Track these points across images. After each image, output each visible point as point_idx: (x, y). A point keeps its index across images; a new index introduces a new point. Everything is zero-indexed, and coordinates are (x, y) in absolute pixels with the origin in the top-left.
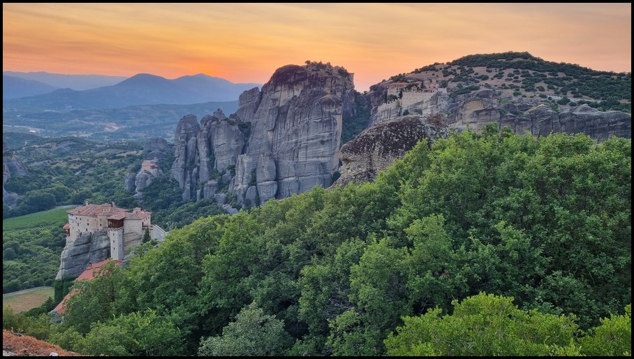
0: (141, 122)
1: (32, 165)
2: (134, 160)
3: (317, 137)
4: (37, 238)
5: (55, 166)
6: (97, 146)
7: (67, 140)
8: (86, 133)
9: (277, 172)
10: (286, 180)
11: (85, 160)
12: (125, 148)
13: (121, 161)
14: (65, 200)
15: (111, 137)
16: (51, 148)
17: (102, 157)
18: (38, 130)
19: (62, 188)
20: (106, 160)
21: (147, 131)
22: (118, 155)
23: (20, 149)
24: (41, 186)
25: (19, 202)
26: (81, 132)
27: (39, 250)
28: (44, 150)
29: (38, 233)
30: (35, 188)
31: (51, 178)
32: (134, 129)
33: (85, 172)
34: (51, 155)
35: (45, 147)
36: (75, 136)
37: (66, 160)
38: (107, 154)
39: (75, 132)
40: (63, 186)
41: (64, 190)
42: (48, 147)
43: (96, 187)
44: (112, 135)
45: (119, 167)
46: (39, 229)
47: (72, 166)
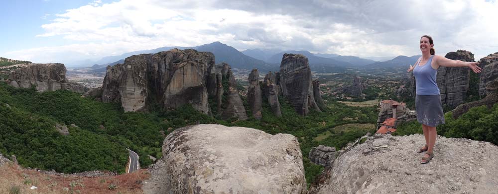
3: (461, 78)
9: (446, 91)
10: (449, 94)
44: (391, 76)
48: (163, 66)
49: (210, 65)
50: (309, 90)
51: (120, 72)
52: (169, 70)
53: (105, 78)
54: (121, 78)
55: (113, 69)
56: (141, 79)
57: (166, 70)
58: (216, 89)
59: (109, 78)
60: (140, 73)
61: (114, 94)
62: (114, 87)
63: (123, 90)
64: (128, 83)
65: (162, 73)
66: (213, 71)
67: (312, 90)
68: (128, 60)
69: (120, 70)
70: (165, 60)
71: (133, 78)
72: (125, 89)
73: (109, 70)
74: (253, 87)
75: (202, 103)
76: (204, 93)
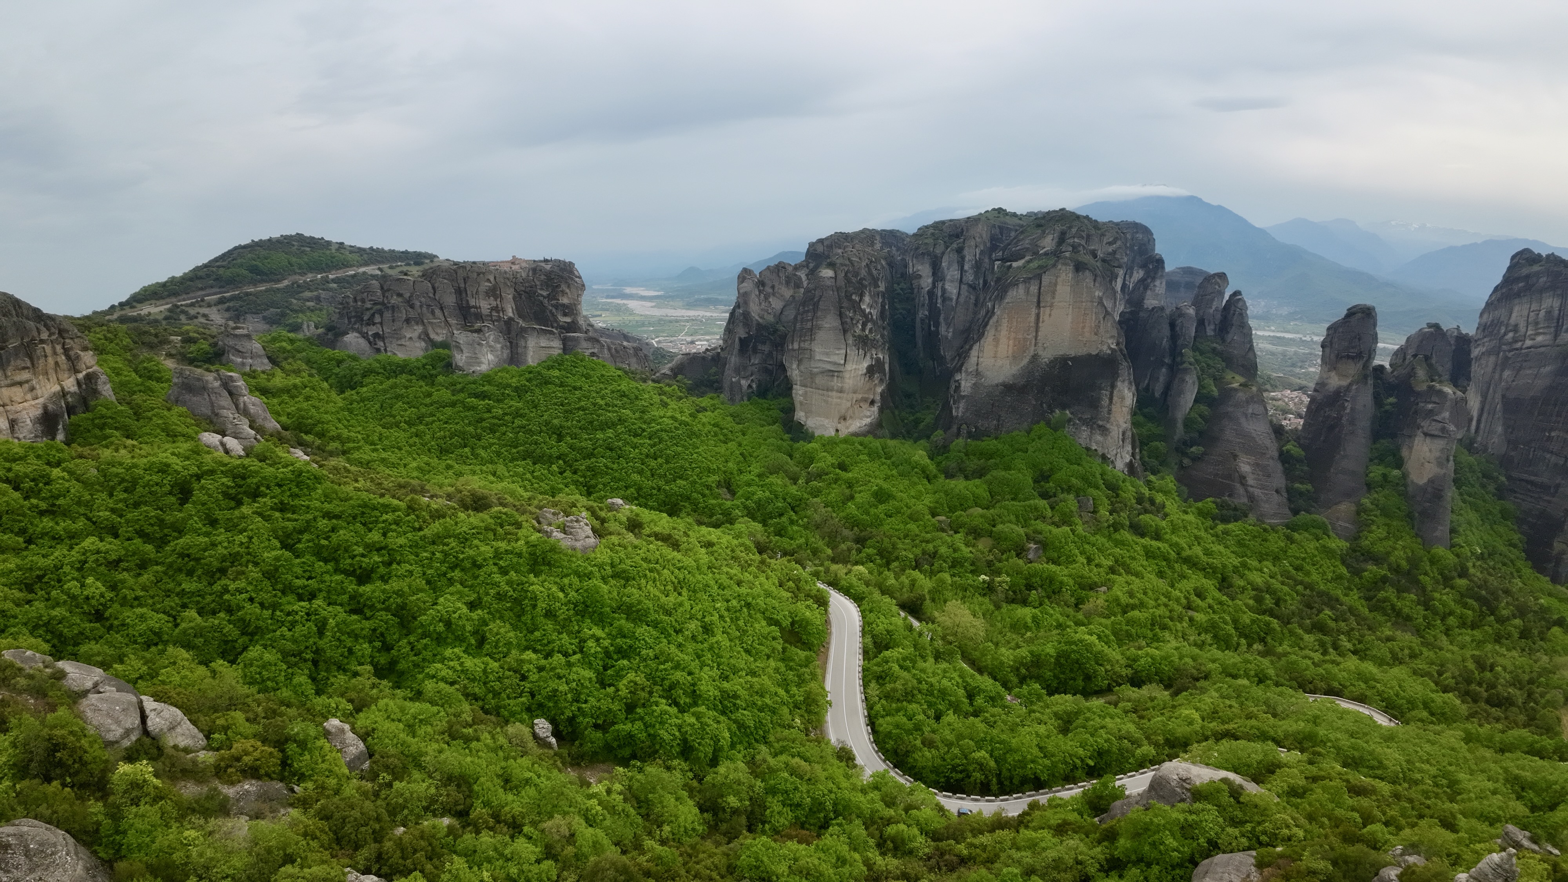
48: (952, 273)
51: (787, 293)
52: (973, 287)
53: (732, 314)
54: (790, 314)
55: (761, 284)
56: (867, 318)
57: (964, 287)
59: (746, 315)
60: (867, 299)
61: (766, 371)
62: (766, 348)
63: (800, 362)
64: (821, 335)
65: (945, 299)
66: (1156, 296)
68: (820, 249)
69: (788, 283)
70: (959, 251)
71: (841, 315)
72: (811, 358)
73: (748, 286)
74: (1340, 387)
75: (1108, 426)
76: (1119, 384)
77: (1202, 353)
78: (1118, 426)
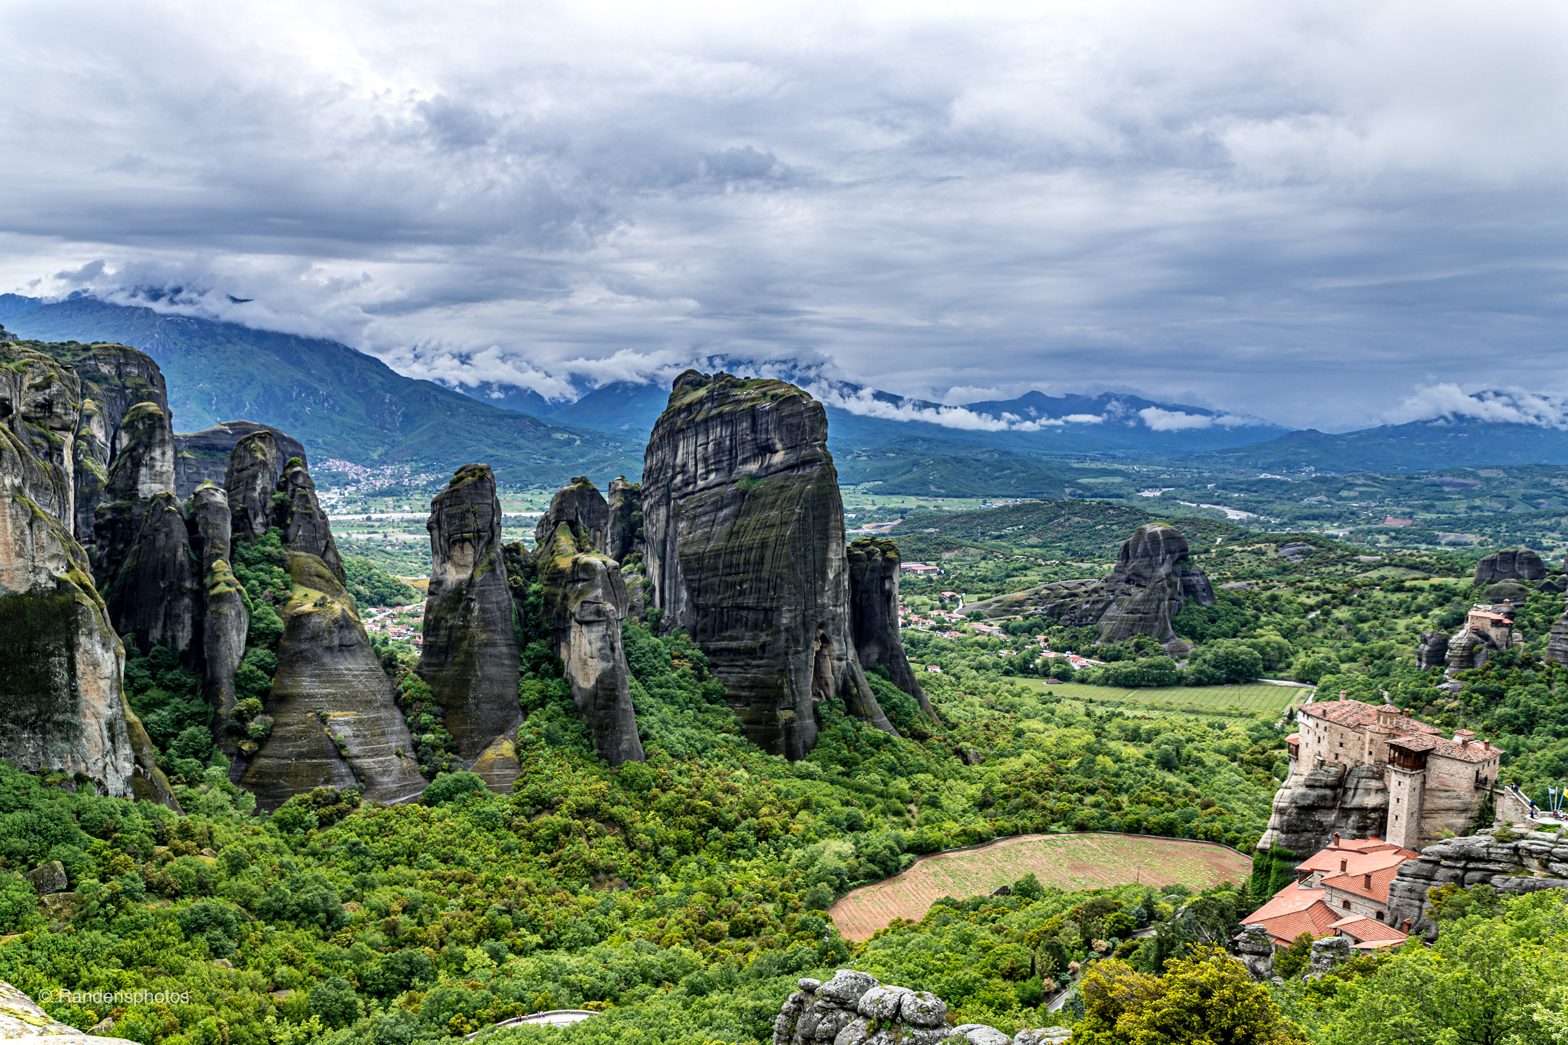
0: (1473, 508)
1: (1226, 586)
2: (1447, 600)
4: (1219, 738)
5: (1269, 593)
6: (1363, 558)
7: (1298, 540)
8: (1339, 527)
11: (1332, 587)
12: (1426, 569)
13: (1414, 598)
14: (1281, 670)
15: (1395, 538)
16: (1264, 554)
17: (1372, 585)
18: (1243, 515)
19: (1278, 643)
20: (1378, 594)
21: (1488, 531)
22: (1407, 584)
23: (1207, 551)
24: (1237, 631)
25: (1194, 658)
26: (1327, 525)
27: (1219, 764)
28: (1252, 557)
29: (1222, 727)
30: (1225, 635)
31: (1257, 618)
32: (1453, 525)
33: (1327, 613)
34: (1263, 568)
35: (1253, 552)
36: (1315, 531)
37: (1292, 584)
38: (1383, 578)
39: (1316, 523)
40: (1280, 639)
41: (1280, 648)
42: (1260, 553)
43: (1350, 652)
45: (1407, 612)
46: (1225, 720)
47: (1303, 598)
49: (125, 440)
50: (826, 599)
58: (187, 601)
66: (157, 477)
67: (845, 598)
74: (460, 583)
75: (75, 720)
76: (83, 639)
77: (248, 563)
78: (96, 715)
